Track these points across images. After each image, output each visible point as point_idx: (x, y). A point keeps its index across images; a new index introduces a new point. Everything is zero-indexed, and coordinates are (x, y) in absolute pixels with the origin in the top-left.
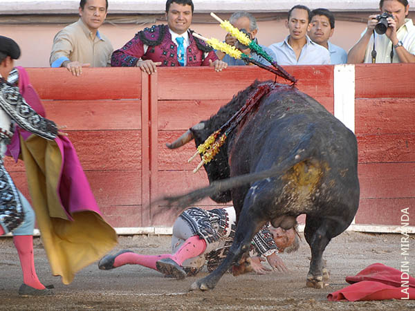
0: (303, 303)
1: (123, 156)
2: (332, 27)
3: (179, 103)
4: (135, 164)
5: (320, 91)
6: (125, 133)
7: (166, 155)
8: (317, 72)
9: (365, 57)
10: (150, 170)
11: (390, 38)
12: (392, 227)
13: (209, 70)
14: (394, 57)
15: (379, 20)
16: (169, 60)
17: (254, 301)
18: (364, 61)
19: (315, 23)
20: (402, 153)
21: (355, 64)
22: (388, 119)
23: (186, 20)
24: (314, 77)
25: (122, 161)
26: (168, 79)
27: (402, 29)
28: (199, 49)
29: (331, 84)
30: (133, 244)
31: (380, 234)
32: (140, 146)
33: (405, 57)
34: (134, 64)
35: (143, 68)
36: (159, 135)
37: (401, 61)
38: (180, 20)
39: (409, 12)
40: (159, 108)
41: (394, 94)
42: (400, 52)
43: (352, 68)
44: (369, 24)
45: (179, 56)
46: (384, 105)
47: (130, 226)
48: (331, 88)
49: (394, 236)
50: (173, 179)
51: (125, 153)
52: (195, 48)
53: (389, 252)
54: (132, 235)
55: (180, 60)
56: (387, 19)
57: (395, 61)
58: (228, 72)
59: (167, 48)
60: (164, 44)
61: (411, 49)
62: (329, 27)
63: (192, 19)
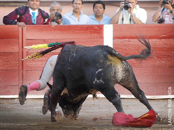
0: (90, 128)
1: (11, 64)
2: (104, 9)
3: (35, 41)
4: (16, 67)
5: (97, 36)
6: (12, 53)
7: (30, 64)
8: (96, 28)
9: (118, 21)
10: (23, 70)
11: (130, 12)
12: (129, 96)
13: (49, 26)
14: (131, 21)
15: (125, 4)
16: (28, 22)
17: (68, 128)
18: (118, 23)
19: (96, 7)
20: (134, 63)
21: (113, 24)
22: (127, 48)
23: (37, 4)
24: (95, 30)
25: (10, 66)
26: (31, 30)
27: (134, 9)
28: (43, 17)
29: (102, 33)
30: (15, 102)
31: (124, 98)
32: (18, 59)
33: (136, 21)
34: (15, 24)
35: (19, 25)
36: (26, 55)
37: (134, 23)
38: (34, 4)
39: (138, 2)
40: (26, 43)
41: (130, 37)
42: (134, 19)
43: (111, 26)
44: (121, 6)
45: (33, 20)
46: (125, 42)
47: (14, 95)
48: (102, 35)
49: (130, 99)
50: (32, 74)
51: (12, 63)
52: (41, 17)
53: (127, 106)
54: (15, 99)
55: (33, 22)
56: (129, 4)
57: (132, 23)
58: (57, 27)
59: (27, 16)
60: (26, 15)
61: (139, 18)
62: (103, 9)
63: (40, 4)
